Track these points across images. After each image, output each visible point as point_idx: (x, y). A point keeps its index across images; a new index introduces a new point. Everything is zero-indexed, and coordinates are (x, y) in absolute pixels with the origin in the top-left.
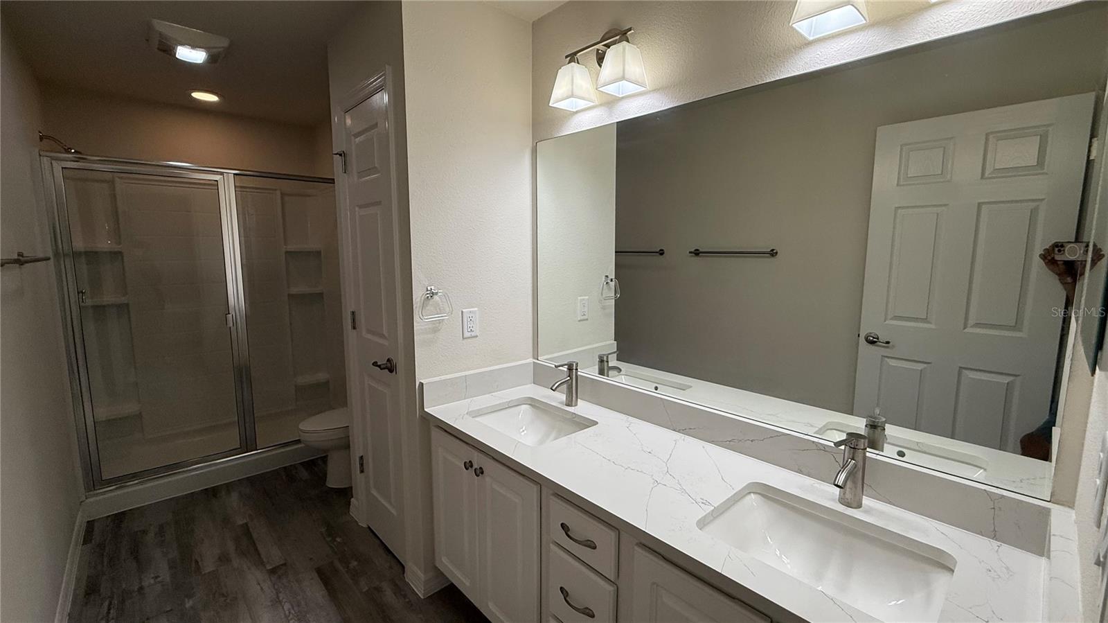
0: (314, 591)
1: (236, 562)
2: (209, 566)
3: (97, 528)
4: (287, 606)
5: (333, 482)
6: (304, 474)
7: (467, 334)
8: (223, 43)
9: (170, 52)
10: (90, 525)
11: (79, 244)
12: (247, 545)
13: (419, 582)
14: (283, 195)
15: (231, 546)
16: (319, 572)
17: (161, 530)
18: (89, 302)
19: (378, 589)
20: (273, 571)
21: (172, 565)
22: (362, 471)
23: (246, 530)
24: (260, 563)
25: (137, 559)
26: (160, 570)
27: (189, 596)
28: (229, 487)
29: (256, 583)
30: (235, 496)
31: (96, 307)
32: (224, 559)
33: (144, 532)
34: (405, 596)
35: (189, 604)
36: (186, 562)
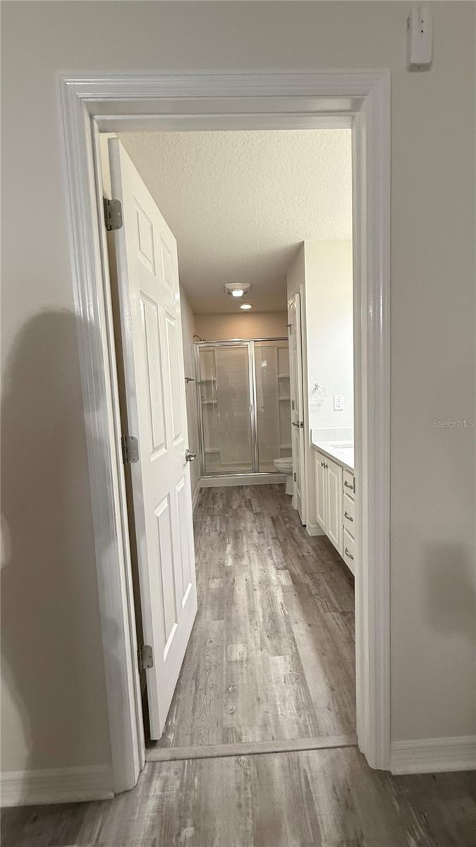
0: (268, 522)
1: (244, 508)
2: (235, 507)
3: (203, 490)
4: (257, 524)
5: (288, 492)
6: (277, 487)
7: (336, 409)
8: (248, 285)
9: (230, 294)
10: (201, 489)
11: (203, 378)
12: (249, 505)
13: (311, 531)
14: (278, 348)
15: (243, 504)
16: (272, 518)
17: (222, 494)
18: (205, 402)
19: (293, 529)
20: (256, 514)
21: (223, 505)
22: (295, 481)
23: (250, 501)
24: (252, 511)
25: (213, 499)
26: (219, 505)
27: (227, 513)
28: (247, 487)
29: (249, 515)
30: (248, 490)
31: (208, 404)
32: (240, 506)
33: (217, 494)
34: (303, 533)
35: (226, 515)
36: (228, 505)
